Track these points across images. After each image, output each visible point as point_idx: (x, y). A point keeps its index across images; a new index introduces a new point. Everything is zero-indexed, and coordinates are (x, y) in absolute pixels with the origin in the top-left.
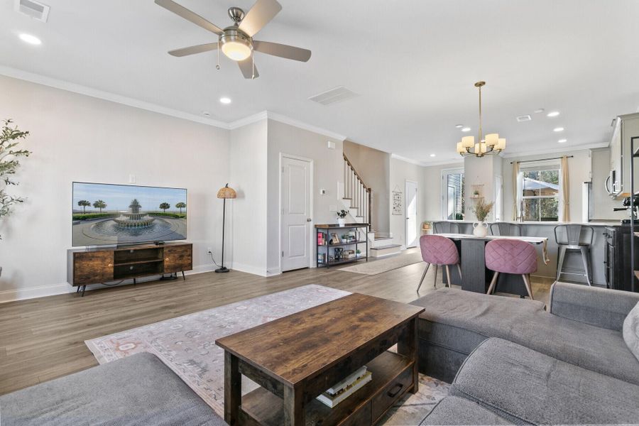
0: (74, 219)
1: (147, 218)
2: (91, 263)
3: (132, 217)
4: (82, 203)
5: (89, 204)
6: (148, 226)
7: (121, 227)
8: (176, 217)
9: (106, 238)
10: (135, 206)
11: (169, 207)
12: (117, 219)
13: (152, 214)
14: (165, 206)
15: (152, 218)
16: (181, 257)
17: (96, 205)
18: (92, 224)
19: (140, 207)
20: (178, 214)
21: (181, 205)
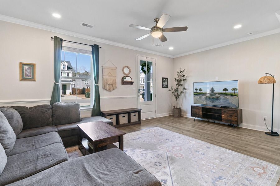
0: (194, 94)
1: (217, 95)
2: (196, 110)
3: (211, 95)
4: (196, 89)
5: (198, 90)
6: (218, 99)
7: (207, 98)
8: (232, 95)
9: (203, 102)
10: (212, 90)
11: (227, 90)
12: (206, 95)
13: (219, 94)
14: (225, 90)
15: (219, 95)
16: (231, 116)
17: (200, 90)
18: (198, 97)
19: (214, 90)
20: (233, 94)
21: (235, 89)
